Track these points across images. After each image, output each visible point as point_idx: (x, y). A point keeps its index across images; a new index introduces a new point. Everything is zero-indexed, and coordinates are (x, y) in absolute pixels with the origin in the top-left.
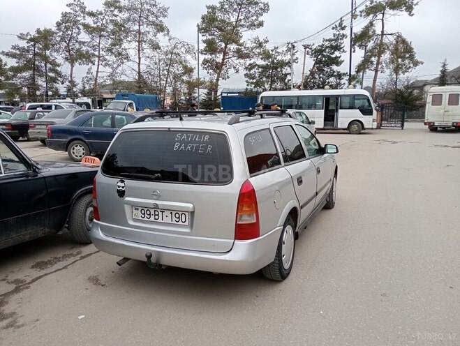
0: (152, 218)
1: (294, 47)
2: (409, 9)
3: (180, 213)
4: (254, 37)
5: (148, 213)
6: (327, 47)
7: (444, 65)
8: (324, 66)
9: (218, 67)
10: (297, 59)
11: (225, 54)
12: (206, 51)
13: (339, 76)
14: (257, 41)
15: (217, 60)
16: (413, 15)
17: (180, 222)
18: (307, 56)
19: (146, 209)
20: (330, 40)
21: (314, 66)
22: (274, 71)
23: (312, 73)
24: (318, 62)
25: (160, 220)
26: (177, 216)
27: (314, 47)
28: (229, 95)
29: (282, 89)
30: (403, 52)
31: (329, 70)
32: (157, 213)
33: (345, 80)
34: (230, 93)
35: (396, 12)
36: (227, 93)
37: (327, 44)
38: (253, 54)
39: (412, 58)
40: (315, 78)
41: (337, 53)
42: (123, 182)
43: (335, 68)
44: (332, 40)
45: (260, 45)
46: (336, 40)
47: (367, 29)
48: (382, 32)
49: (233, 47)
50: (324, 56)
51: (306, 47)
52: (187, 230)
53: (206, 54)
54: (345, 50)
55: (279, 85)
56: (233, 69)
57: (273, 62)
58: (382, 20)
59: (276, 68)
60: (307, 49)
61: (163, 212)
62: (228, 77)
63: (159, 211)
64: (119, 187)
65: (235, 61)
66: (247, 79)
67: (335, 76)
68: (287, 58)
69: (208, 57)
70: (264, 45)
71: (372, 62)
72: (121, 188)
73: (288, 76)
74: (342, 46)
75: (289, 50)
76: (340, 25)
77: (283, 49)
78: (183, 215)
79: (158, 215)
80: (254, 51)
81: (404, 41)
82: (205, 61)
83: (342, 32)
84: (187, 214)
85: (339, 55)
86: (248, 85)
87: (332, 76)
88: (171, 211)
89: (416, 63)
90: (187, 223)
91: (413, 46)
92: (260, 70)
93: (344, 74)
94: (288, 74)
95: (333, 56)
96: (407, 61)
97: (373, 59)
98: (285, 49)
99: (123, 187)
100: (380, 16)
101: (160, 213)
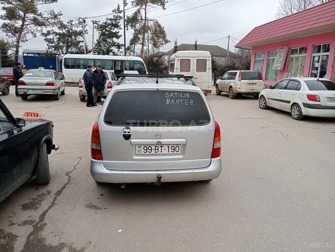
0: (153, 152)
1: (85, 21)
2: (163, 4)
3: (175, 146)
4: (51, 9)
5: (150, 148)
6: (110, 24)
7: (176, 43)
8: (107, 38)
9: (17, 31)
10: (87, 30)
11: (24, 21)
12: (7, 17)
13: (119, 46)
14: (52, 13)
15: (16, 25)
16: (165, 9)
17: (175, 152)
18: (95, 29)
19: (148, 146)
20: (111, 20)
21: (100, 37)
22: (69, 38)
23: (99, 42)
24: (103, 34)
25: (159, 152)
26: (173, 148)
27: (100, 23)
28: (29, 55)
29: (77, 53)
30: (159, 33)
31: (111, 41)
32: (157, 148)
33: (122, 50)
34: (29, 53)
35: (155, 5)
36: (28, 53)
37: (109, 22)
38: (48, 23)
39: (164, 37)
40: (100, 46)
41: (116, 30)
42: (128, 128)
43: (115, 39)
44: (113, 20)
45: (56, 17)
46: (115, 20)
47: (136, 14)
48: (145, 18)
49: (31, 16)
50: (106, 30)
51: (94, 22)
52: (181, 157)
53: (5, 19)
54: (121, 28)
55: (74, 50)
56: (31, 33)
57: (68, 31)
58: (145, 9)
59: (71, 37)
60: (95, 25)
61: (161, 147)
62: (27, 40)
63: (159, 146)
64: (125, 132)
65: (33, 27)
66: (47, 43)
67: (116, 46)
68: (79, 29)
69: (7, 22)
70: (59, 17)
71: (139, 38)
72: (127, 133)
73: (81, 43)
74: (119, 25)
75: (80, 23)
76: (118, 9)
77: (75, 22)
78: (177, 148)
79: (158, 149)
80: (49, 20)
81: (159, 26)
82: (5, 26)
83: (119, 14)
84: (180, 146)
85: (118, 31)
86: (49, 48)
87: (113, 45)
88: (168, 145)
89: (167, 42)
90: (180, 152)
91: (165, 30)
92: (58, 36)
93: (122, 45)
94: (81, 41)
95: (114, 31)
96: (161, 40)
97: (139, 36)
98: (77, 22)
99: (129, 132)
100: (144, 6)
101: (160, 148)
